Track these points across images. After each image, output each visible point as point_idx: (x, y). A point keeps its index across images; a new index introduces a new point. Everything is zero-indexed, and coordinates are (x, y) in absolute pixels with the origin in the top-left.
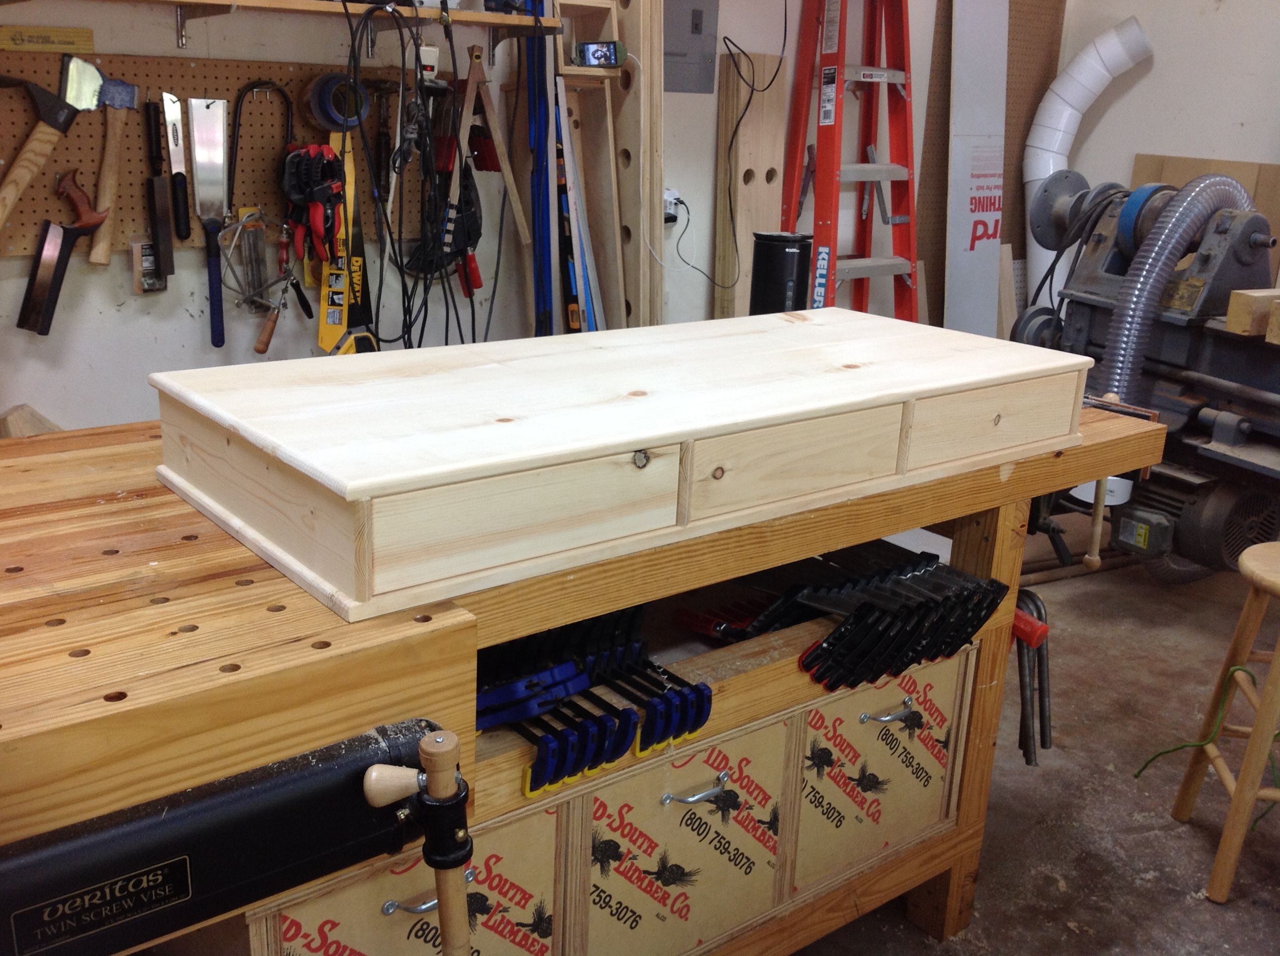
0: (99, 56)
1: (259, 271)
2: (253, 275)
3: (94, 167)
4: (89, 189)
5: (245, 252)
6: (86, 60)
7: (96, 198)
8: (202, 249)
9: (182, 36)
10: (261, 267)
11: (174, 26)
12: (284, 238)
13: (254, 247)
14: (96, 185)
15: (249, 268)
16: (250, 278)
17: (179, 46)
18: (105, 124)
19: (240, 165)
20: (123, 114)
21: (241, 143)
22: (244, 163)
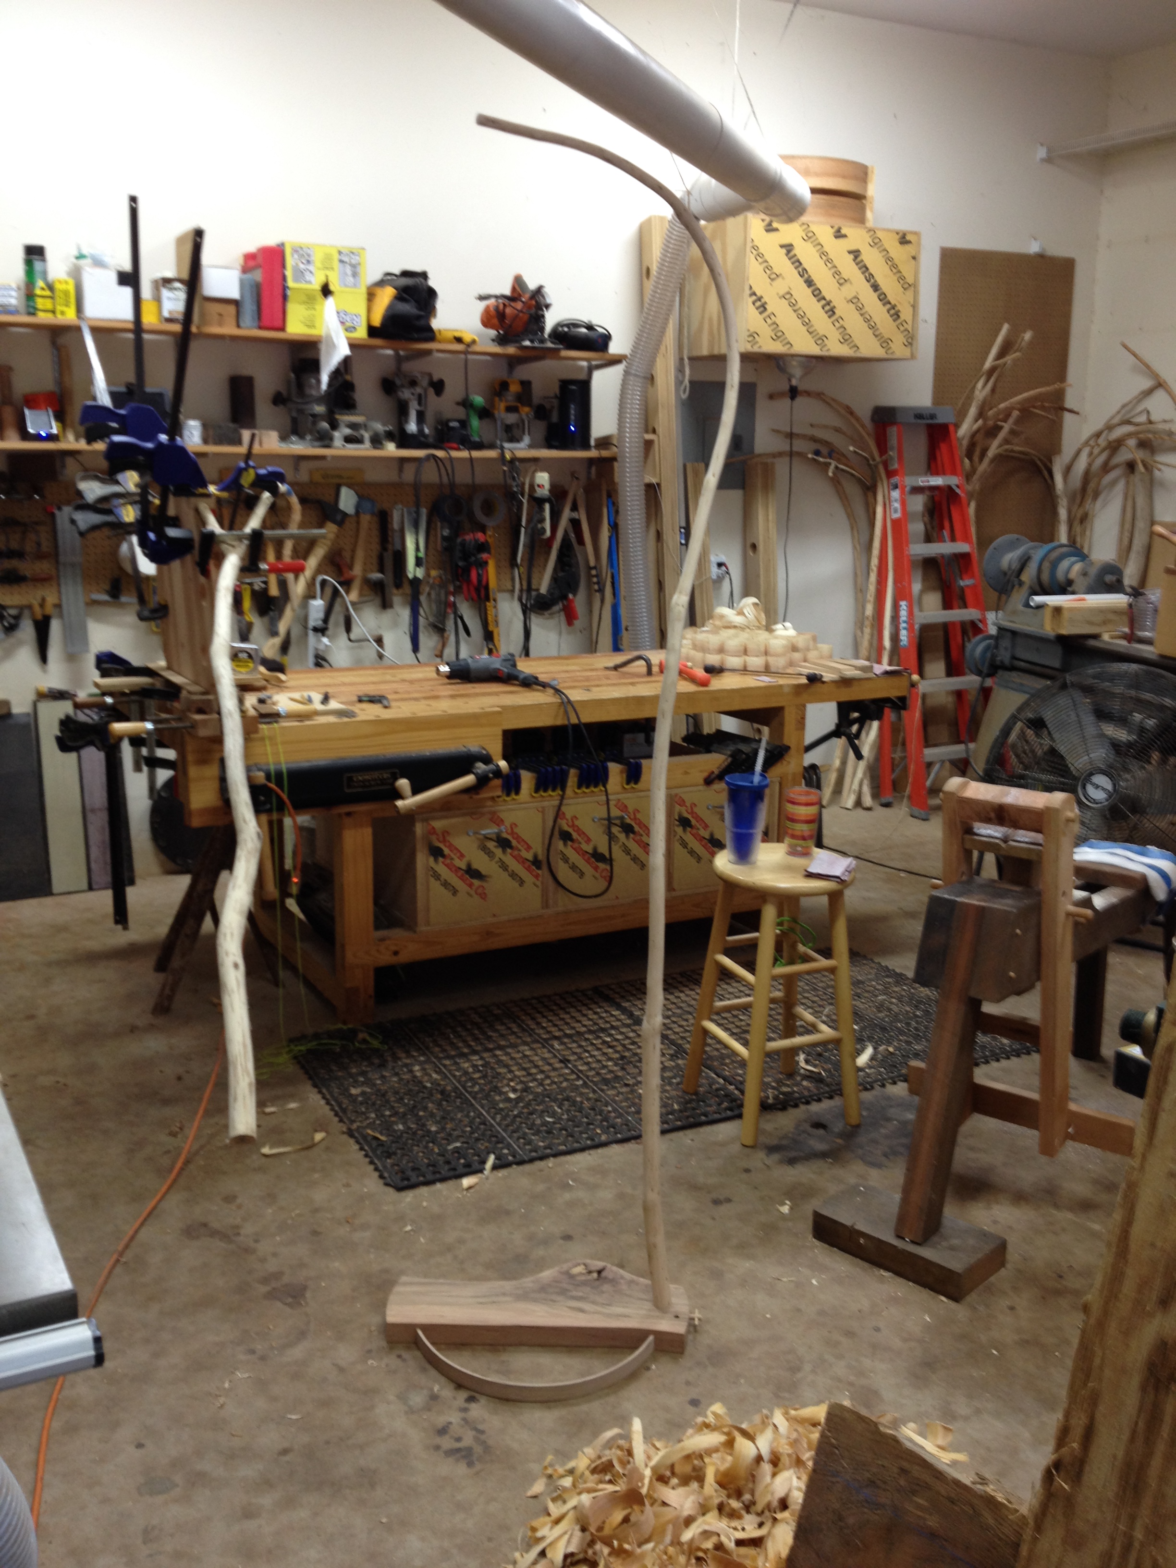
0: (356, 484)
3: (352, 547)
4: (348, 560)
5: (433, 596)
6: (349, 487)
7: (352, 563)
8: (409, 596)
9: (401, 473)
11: (397, 467)
13: (438, 594)
14: (352, 557)
16: (436, 612)
17: (398, 477)
19: (431, 545)
20: (368, 516)
21: (433, 532)
22: (434, 543)
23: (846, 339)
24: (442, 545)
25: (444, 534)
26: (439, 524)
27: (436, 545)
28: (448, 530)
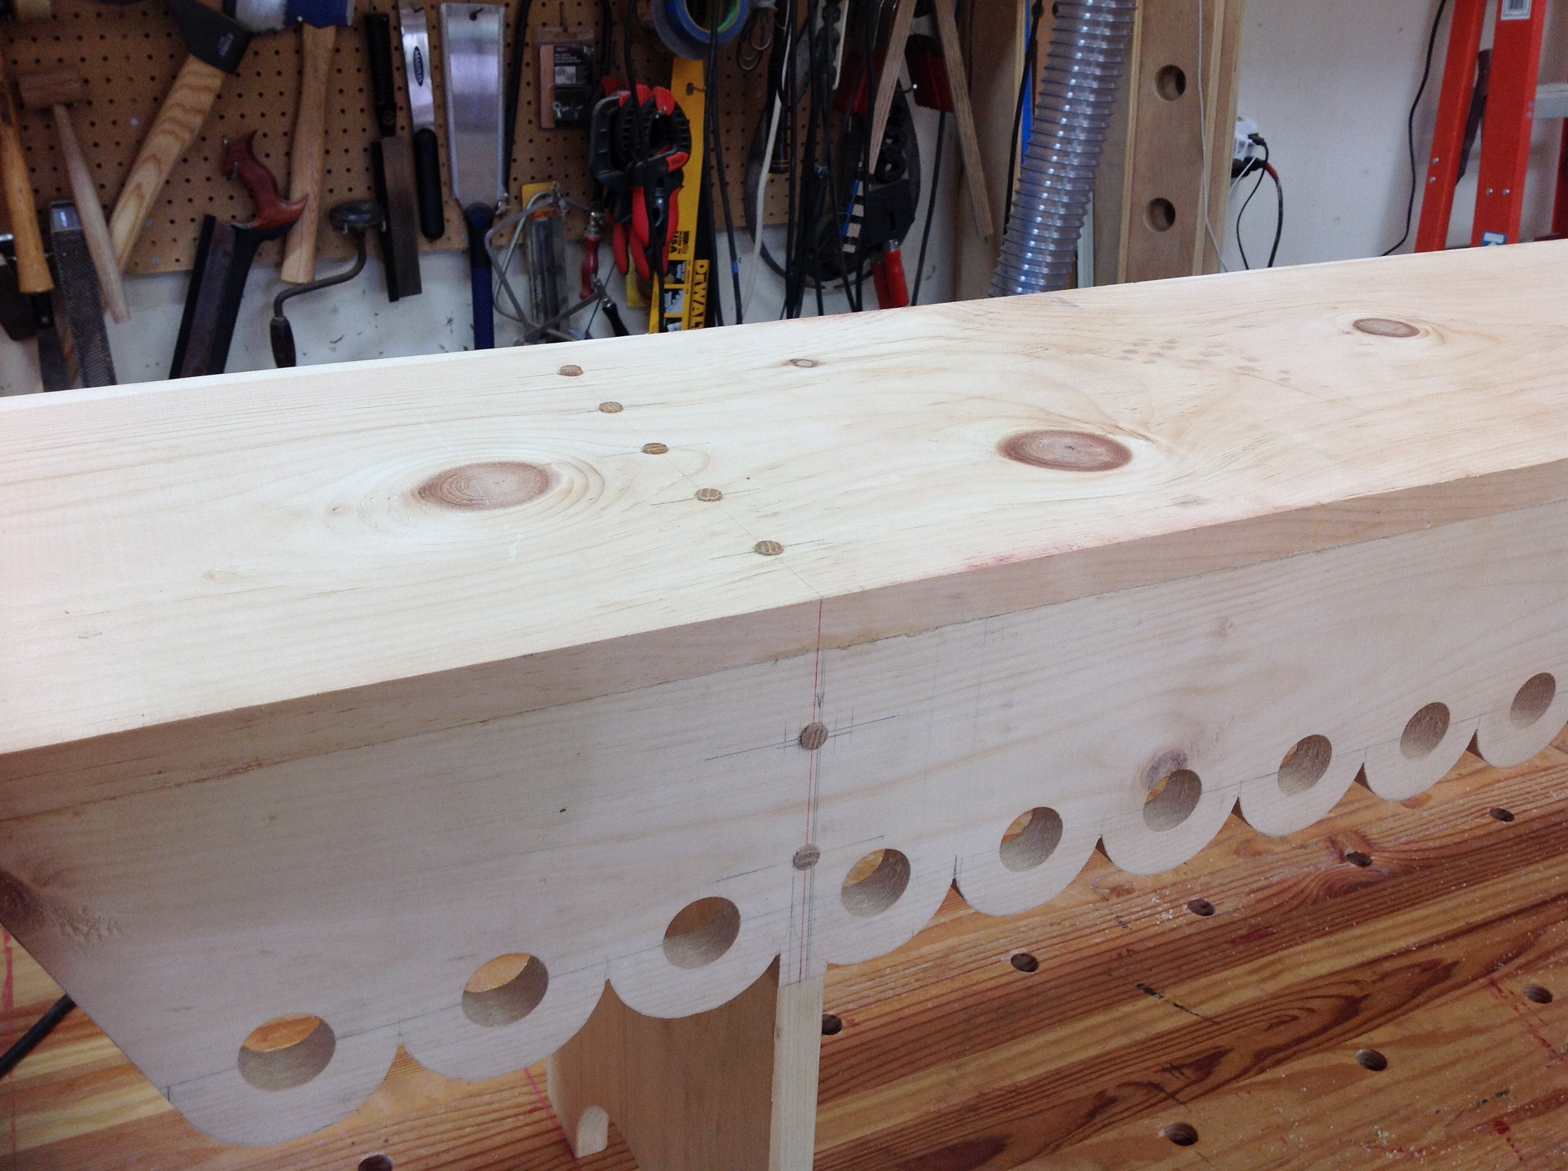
1: (555, 285)
2: (543, 293)
3: (285, 123)
5: (533, 255)
7: (288, 177)
8: (463, 252)
10: (558, 278)
12: (592, 235)
13: (546, 246)
14: (288, 154)
19: (524, 113)
20: (328, 34)
21: (527, 75)
22: (533, 108)
24: (555, 114)
25: (561, 80)
26: (546, 52)
27: (538, 113)
28: (571, 70)
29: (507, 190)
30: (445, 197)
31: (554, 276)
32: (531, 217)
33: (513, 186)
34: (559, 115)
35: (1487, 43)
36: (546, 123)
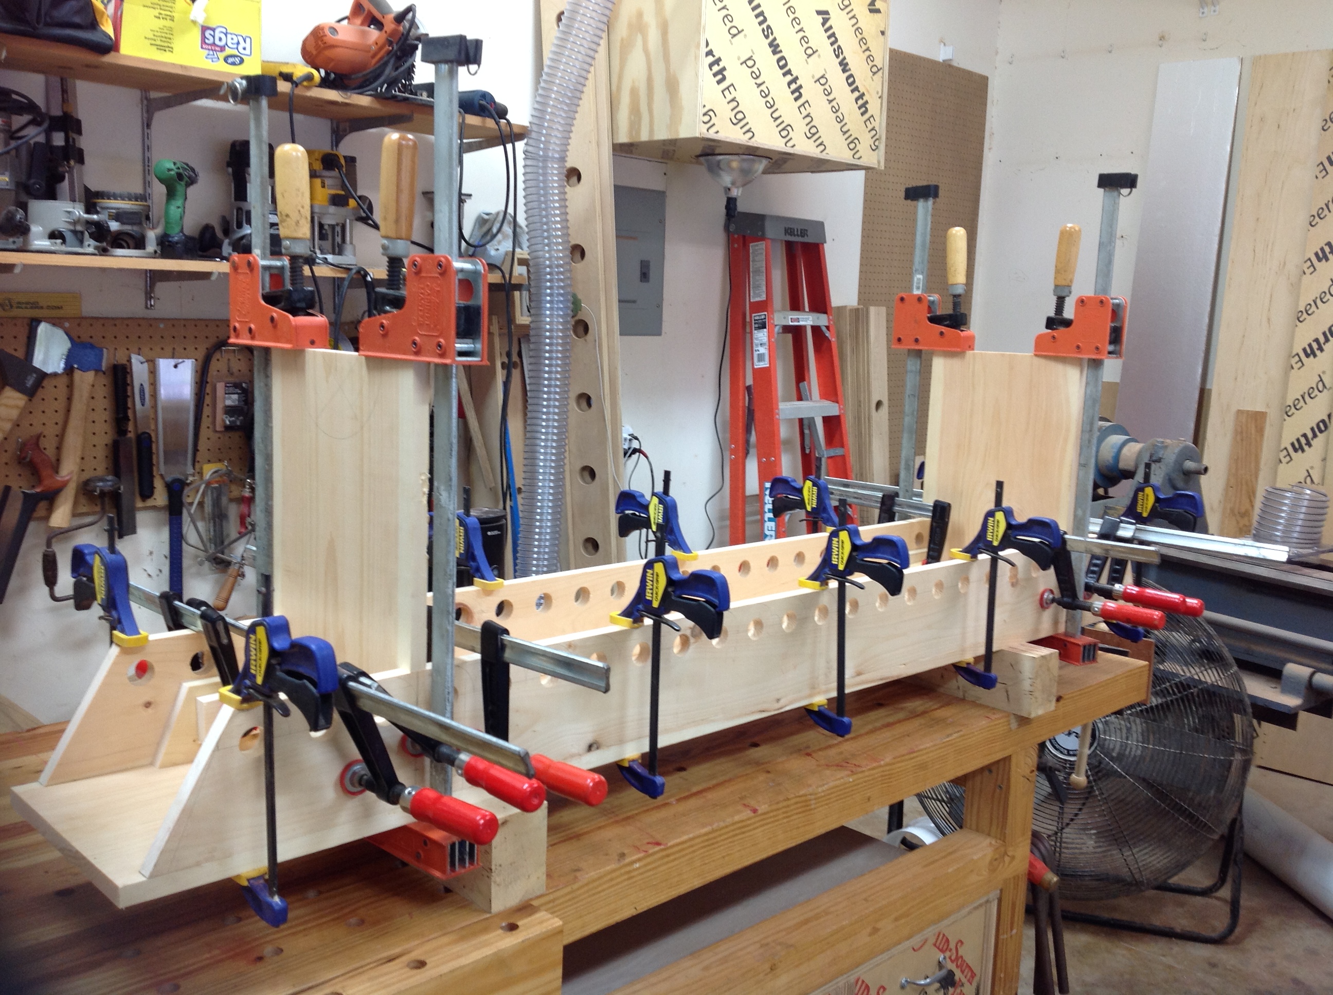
0: (67, 319)
1: (221, 526)
2: (215, 531)
3: (57, 430)
4: (50, 452)
5: (208, 508)
6: (54, 325)
7: (58, 460)
8: (165, 508)
9: (151, 298)
10: (224, 524)
11: (143, 289)
12: (247, 494)
13: (217, 503)
14: (59, 448)
15: (212, 524)
16: (212, 533)
17: (147, 307)
18: (70, 386)
19: (205, 422)
20: (90, 376)
21: (208, 400)
22: (210, 419)
23: (813, 134)
24: (224, 421)
25: (229, 403)
26: (220, 387)
27: (214, 423)
28: (235, 397)
29: (194, 468)
30: (155, 473)
31: (221, 521)
32: (208, 484)
33: (197, 466)
34: (228, 423)
35: (749, 381)
36: (219, 428)
